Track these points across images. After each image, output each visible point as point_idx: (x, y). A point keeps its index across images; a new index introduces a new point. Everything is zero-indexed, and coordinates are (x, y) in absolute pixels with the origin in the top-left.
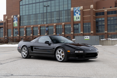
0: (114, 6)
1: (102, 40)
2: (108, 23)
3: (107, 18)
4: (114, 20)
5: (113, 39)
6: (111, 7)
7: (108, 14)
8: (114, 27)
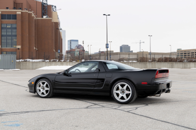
0: (12, 6)
1: (18, 61)
2: (3, 34)
3: (1, 24)
4: (11, 28)
5: (34, 60)
6: (7, 8)
7: (2, 19)
8: (12, 39)
